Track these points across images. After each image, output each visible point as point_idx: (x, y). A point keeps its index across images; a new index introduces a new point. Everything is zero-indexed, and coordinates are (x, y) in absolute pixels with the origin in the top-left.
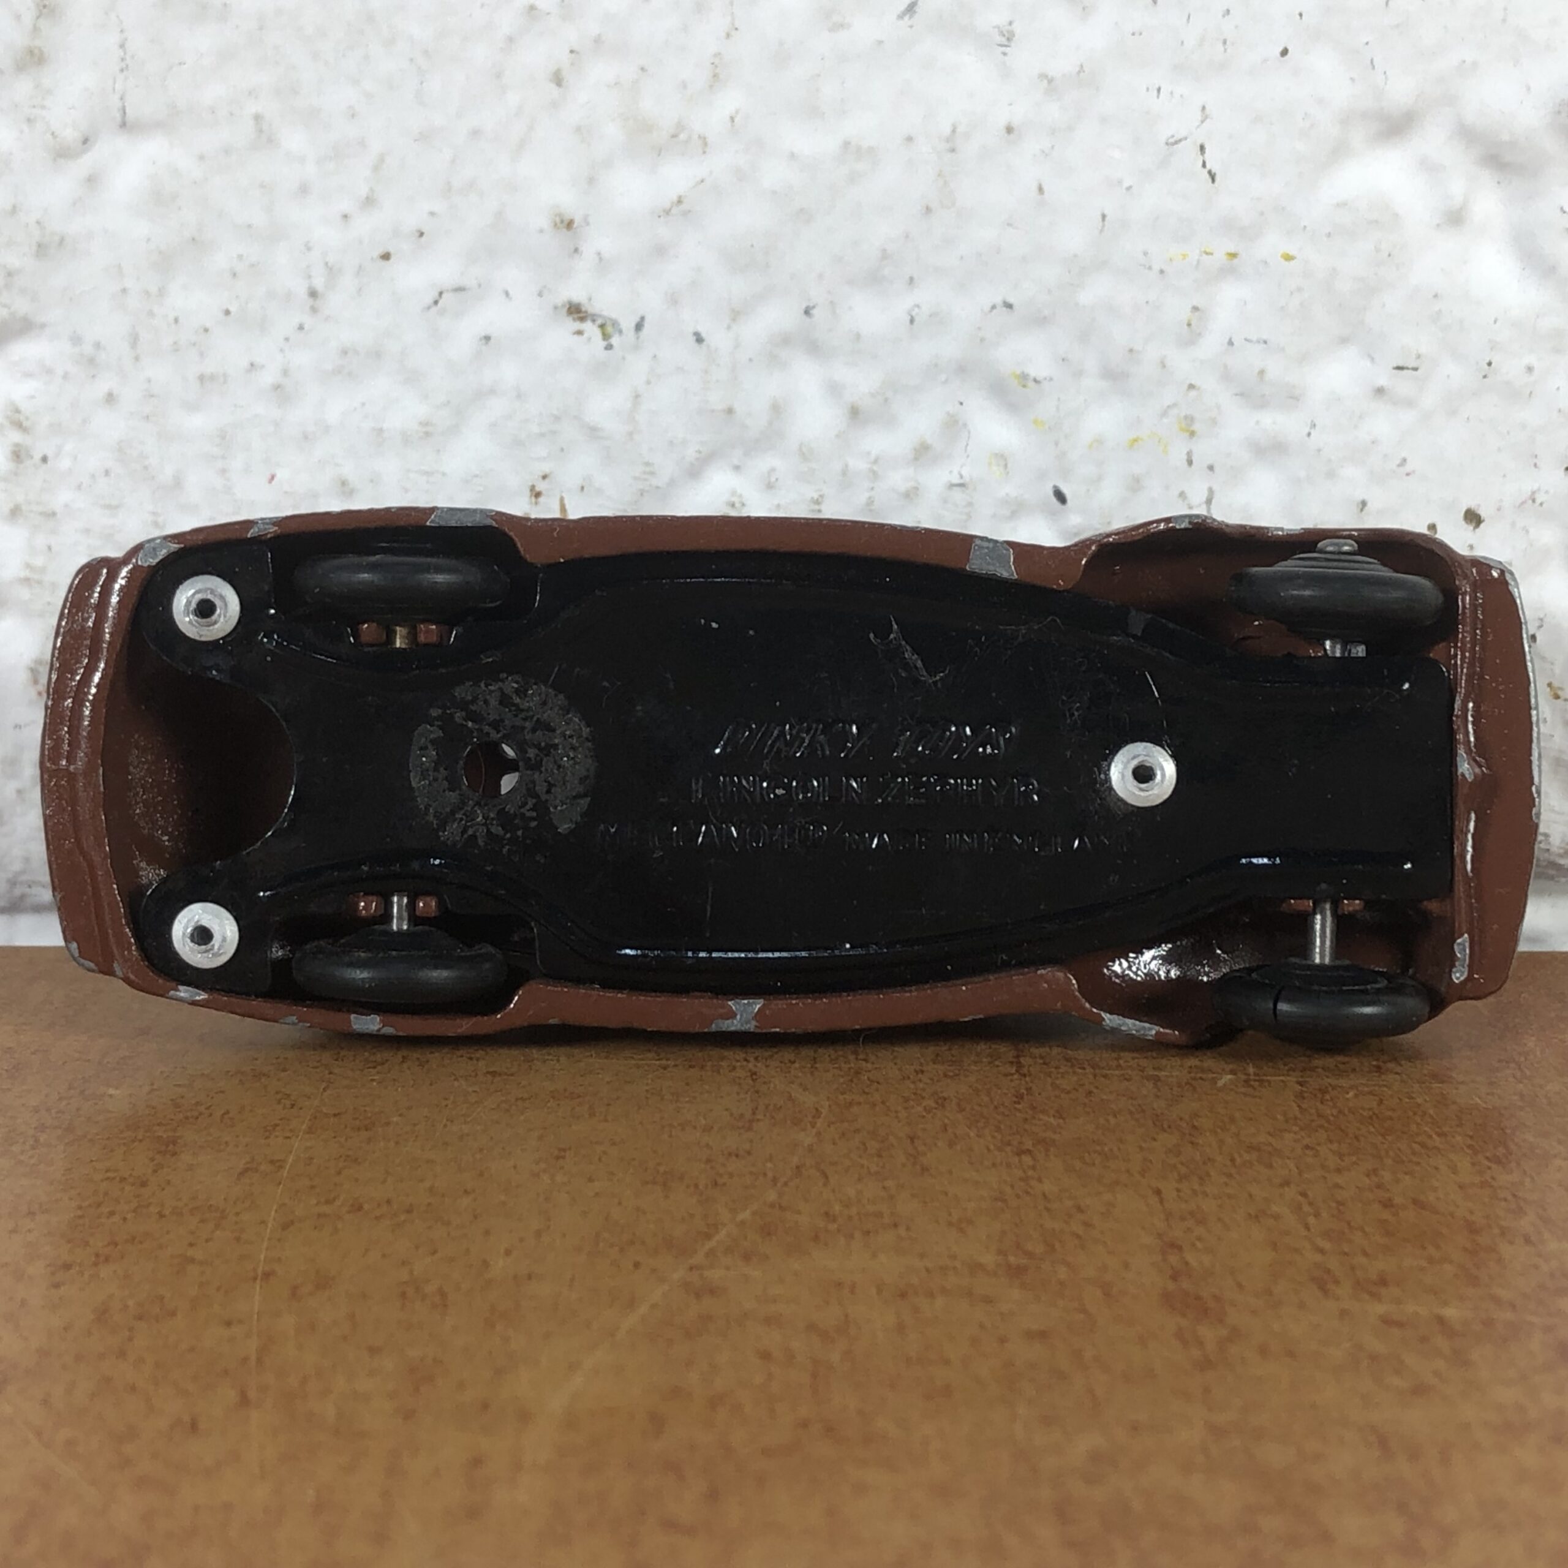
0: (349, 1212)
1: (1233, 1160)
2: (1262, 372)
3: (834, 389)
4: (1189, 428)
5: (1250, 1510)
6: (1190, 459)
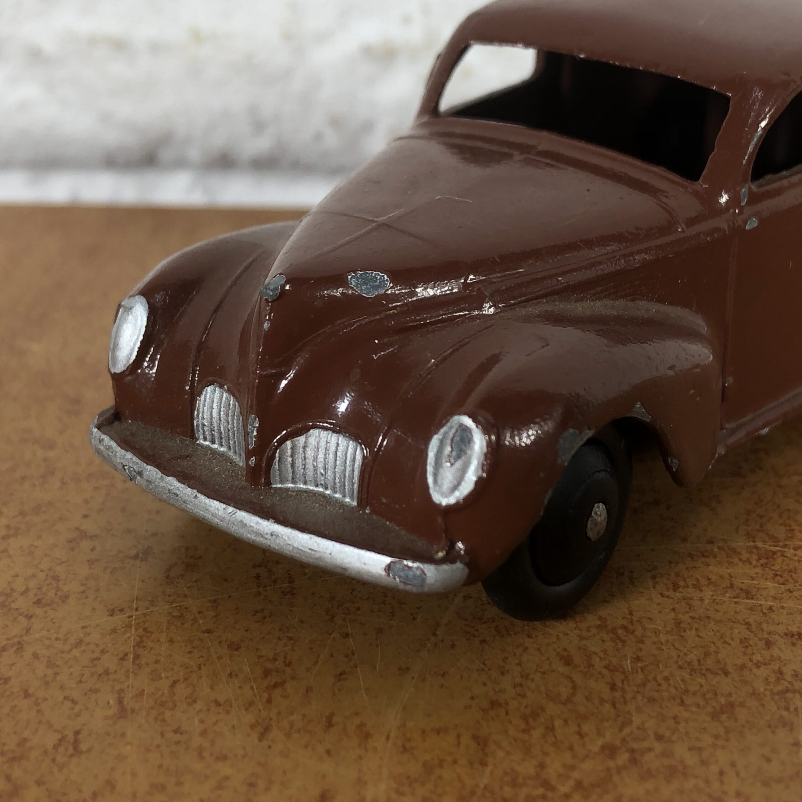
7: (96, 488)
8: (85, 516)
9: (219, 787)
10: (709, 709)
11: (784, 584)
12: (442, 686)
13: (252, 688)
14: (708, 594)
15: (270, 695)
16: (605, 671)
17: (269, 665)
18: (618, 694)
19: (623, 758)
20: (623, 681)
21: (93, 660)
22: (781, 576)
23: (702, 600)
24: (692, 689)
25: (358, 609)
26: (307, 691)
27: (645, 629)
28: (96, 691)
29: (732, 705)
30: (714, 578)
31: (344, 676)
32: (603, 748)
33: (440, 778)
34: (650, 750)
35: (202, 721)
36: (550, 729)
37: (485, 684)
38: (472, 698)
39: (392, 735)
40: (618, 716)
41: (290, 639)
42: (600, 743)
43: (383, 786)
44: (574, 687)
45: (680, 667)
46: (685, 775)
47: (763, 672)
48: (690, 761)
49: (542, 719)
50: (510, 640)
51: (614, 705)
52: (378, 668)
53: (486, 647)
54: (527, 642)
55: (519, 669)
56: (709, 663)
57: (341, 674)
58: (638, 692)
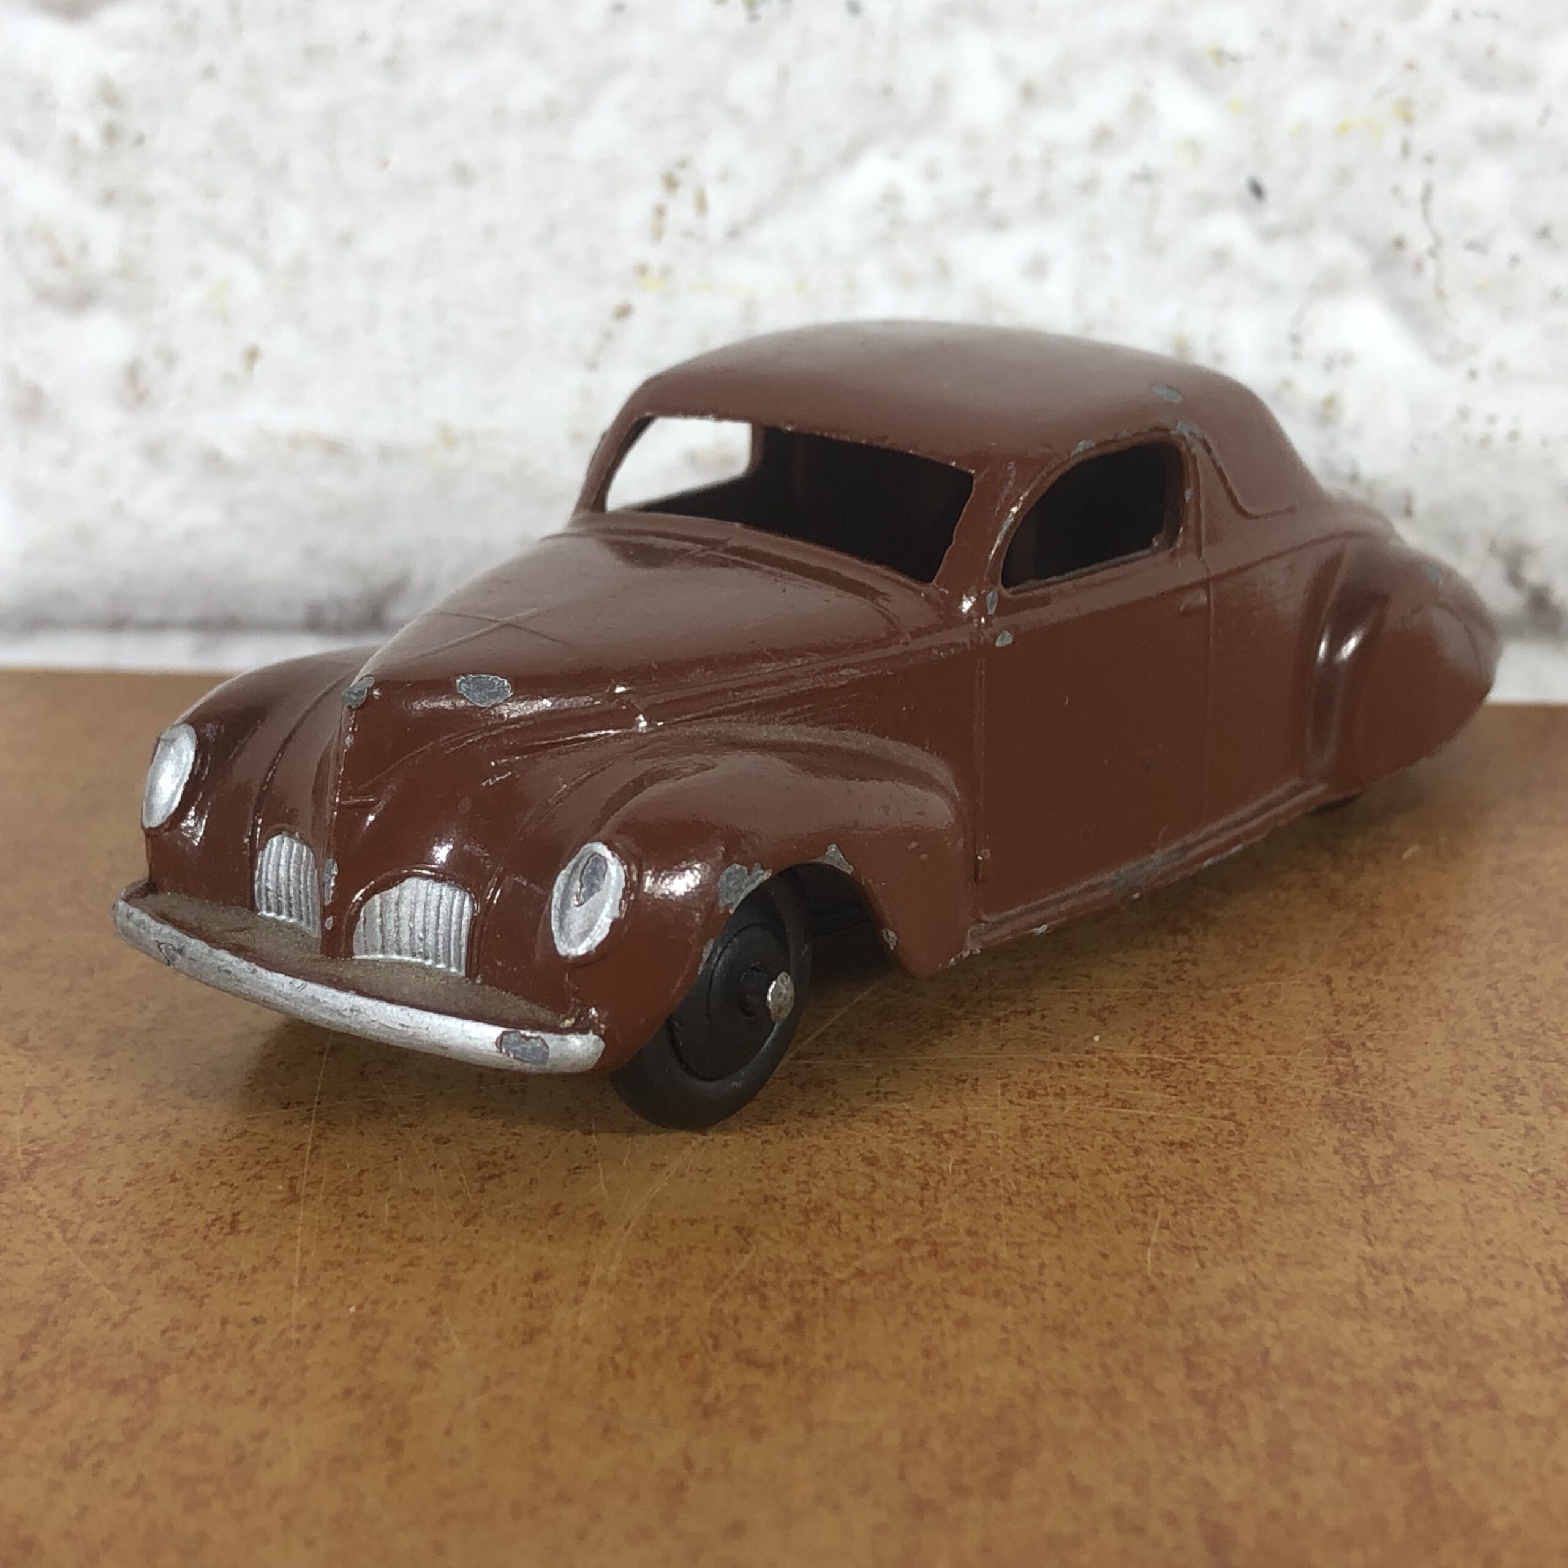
1: (1415, 945)
2: (1491, 52)
3: (1004, 65)
4: (1406, 114)
5: (1406, 1365)
6: (1406, 150)
9: (410, 1265)
10: (1043, 1209)
11: (1176, 1095)
12: (705, 1181)
13: (461, 1179)
14: (1071, 1103)
15: (483, 1185)
16: (917, 1172)
17: (485, 1158)
18: (929, 1194)
19: (920, 1250)
20: (939, 1182)
21: (259, 1149)
22: (1175, 1087)
23: (1063, 1108)
24: (1025, 1190)
26: (531, 1183)
27: (979, 1133)
28: (261, 1178)
29: (1073, 1207)
30: (1084, 1088)
31: (578, 1171)
32: (897, 1241)
33: (687, 1262)
34: (956, 1244)
35: (393, 1207)
36: (836, 1222)
37: (760, 1181)
38: (741, 1193)
39: (632, 1224)
40: (924, 1213)
41: (516, 1134)
42: (896, 1235)
43: (613, 1268)
44: (875, 1186)
45: (1016, 1170)
46: (996, 1267)
47: (1123, 1177)
48: (1005, 1254)
49: (827, 1214)
50: (801, 1140)
51: (921, 1204)
52: (624, 1163)
53: (769, 1147)
54: (823, 1143)
55: (808, 1168)
56: (1055, 1167)
57: (576, 1168)
58: (955, 1192)
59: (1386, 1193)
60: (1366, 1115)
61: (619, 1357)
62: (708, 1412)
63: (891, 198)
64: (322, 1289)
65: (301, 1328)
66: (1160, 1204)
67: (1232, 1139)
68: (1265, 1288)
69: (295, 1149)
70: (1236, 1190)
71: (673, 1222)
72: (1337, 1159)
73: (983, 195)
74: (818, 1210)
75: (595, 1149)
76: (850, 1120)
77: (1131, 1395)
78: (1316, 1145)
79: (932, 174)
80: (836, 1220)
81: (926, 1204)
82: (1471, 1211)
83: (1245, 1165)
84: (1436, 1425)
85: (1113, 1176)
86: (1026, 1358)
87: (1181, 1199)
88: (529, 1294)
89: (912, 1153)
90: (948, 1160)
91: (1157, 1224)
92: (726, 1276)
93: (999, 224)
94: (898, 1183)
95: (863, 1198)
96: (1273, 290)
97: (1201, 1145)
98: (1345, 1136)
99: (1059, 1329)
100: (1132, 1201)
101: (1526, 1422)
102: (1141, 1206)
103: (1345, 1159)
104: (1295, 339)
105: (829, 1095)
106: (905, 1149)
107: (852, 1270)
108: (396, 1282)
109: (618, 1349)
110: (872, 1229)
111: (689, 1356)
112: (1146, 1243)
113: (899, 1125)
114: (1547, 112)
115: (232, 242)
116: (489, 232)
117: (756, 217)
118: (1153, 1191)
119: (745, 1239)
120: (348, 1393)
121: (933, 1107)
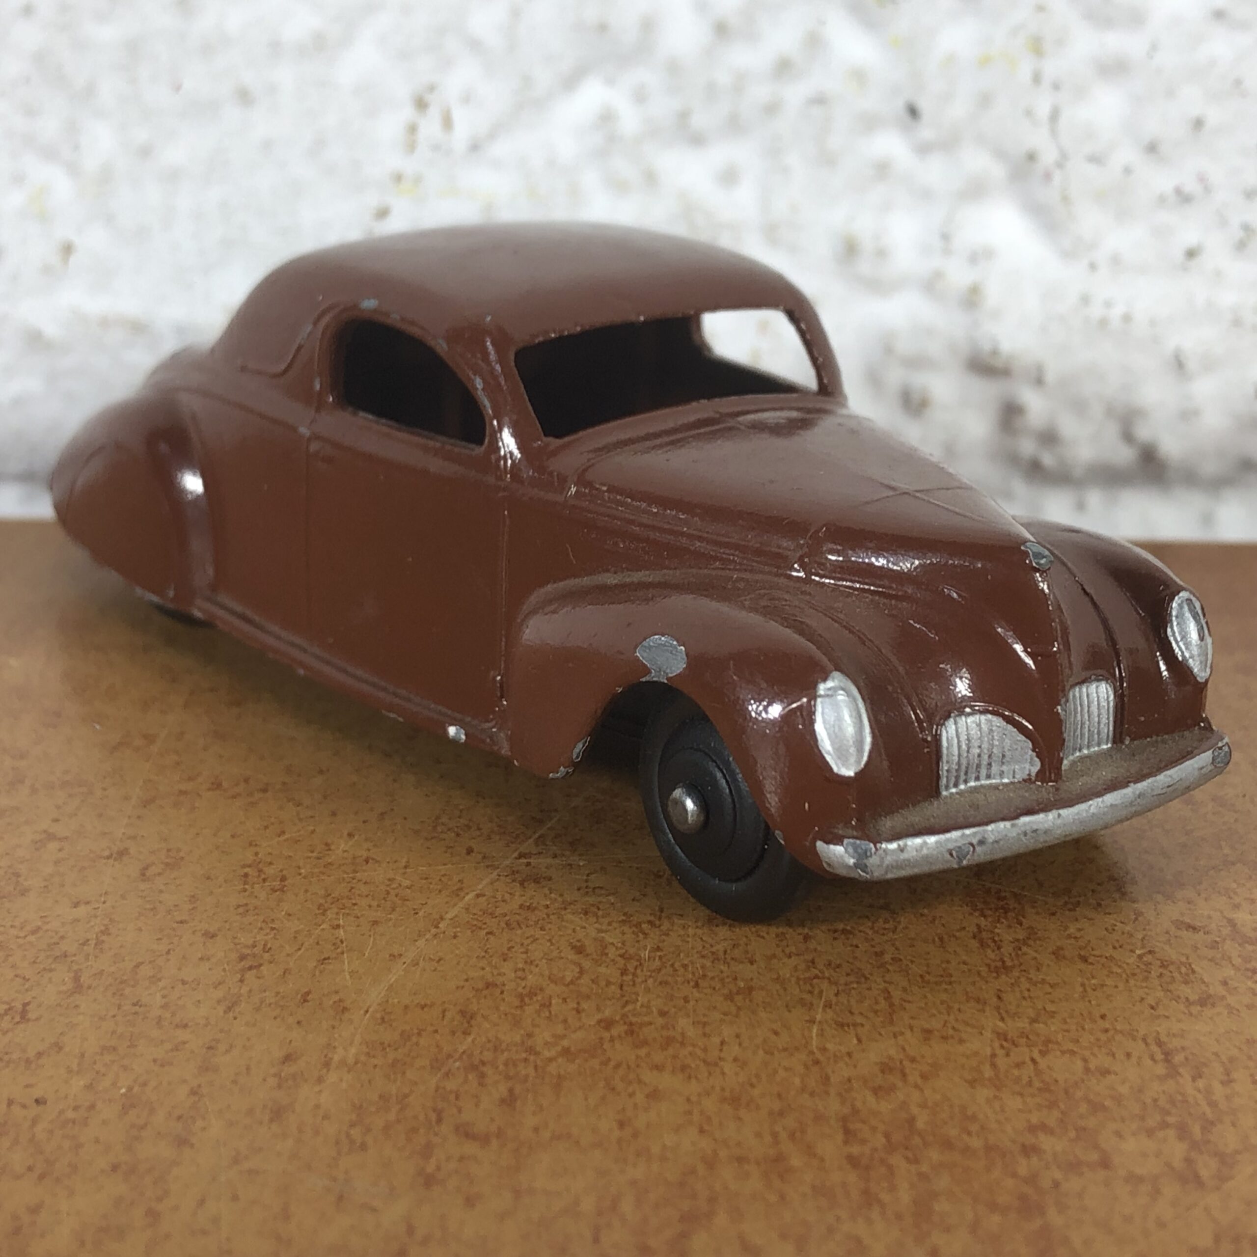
0: (209, 789)
3: (702, 6)
4: (1037, 47)
5: (1032, 1129)
6: (1037, 79)
7: (70, 796)
8: (56, 820)
9: (176, 1049)
10: (726, 991)
12: (435, 970)
13: (224, 970)
15: (243, 976)
16: (619, 959)
17: (246, 951)
18: (628, 978)
19: (619, 1029)
20: (636, 968)
21: (49, 945)
24: (710, 974)
25: (355, 904)
26: (284, 973)
27: (672, 924)
28: (51, 970)
29: (750, 989)
31: (327, 961)
32: (600, 1022)
33: (417, 1044)
34: (651, 1024)
35: (164, 997)
36: (547, 1005)
37: (483, 969)
38: (467, 980)
39: (371, 1010)
40: (623, 996)
41: (273, 929)
42: (599, 1016)
43: (353, 1051)
44: (582, 972)
45: (703, 957)
46: (682, 1044)
47: (794, 961)
48: (692, 1033)
49: (539, 998)
50: (519, 932)
51: (621, 987)
52: (367, 954)
53: (492, 938)
54: (538, 933)
55: (524, 956)
56: (737, 953)
57: (325, 959)
58: (650, 976)
59: (1016, 973)
60: (1002, 903)
61: (355, 1133)
62: (429, 1181)
63: (607, 118)
64: (97, 1073)
65: (76, 1108)
66: (825, 985)
67: (887, 926)
68: (913, 1060)
69: (81, 944)
70: (888, 971)
71: (406, 1007)
72: (974, 944)
73: (684, 116)
74: (532, 994)
75: (342, 942)
76: (563, 912)
77: (796, 1161)
78: (958, 931)
79: (640, 97)
80: (547, 1004)
81: (625, 988)
82: (1089, 989)
83: (897, 949)
84: (1056, 1185)
85: (786, 960)
86: (706, 1127)
87: (842, 980)
88: (276, 1075)
89: (615, 942)
90: (645, 947)
91: (822, 1005)
92: (449, 1056)
93: (697, 140)
94: (603, 970)
95: (572, 982)
96: (926, 195)
97: (860, 931)
98: (983, 922)
99: (735, 1101)
100: (801, 983)
101: (1134, 1179)
102: (808, 987)
103: (983, 944)
104: (946, 237)
105: (546, 891)
106: (608, 938)
107: (559, 1048)
108: (162, 1066)
109: (352, 1125)
110: (578, 1012)
111: (415, 1130)
112: (812, 1021)
113: (603, 917)
114: (1154, 47)
115: (50, 154)
116: (267, 146)
117: (493, 134)
118: (820, 974)
119: (468, 1022)
120: (115, 1168)
121: (633, 900)
